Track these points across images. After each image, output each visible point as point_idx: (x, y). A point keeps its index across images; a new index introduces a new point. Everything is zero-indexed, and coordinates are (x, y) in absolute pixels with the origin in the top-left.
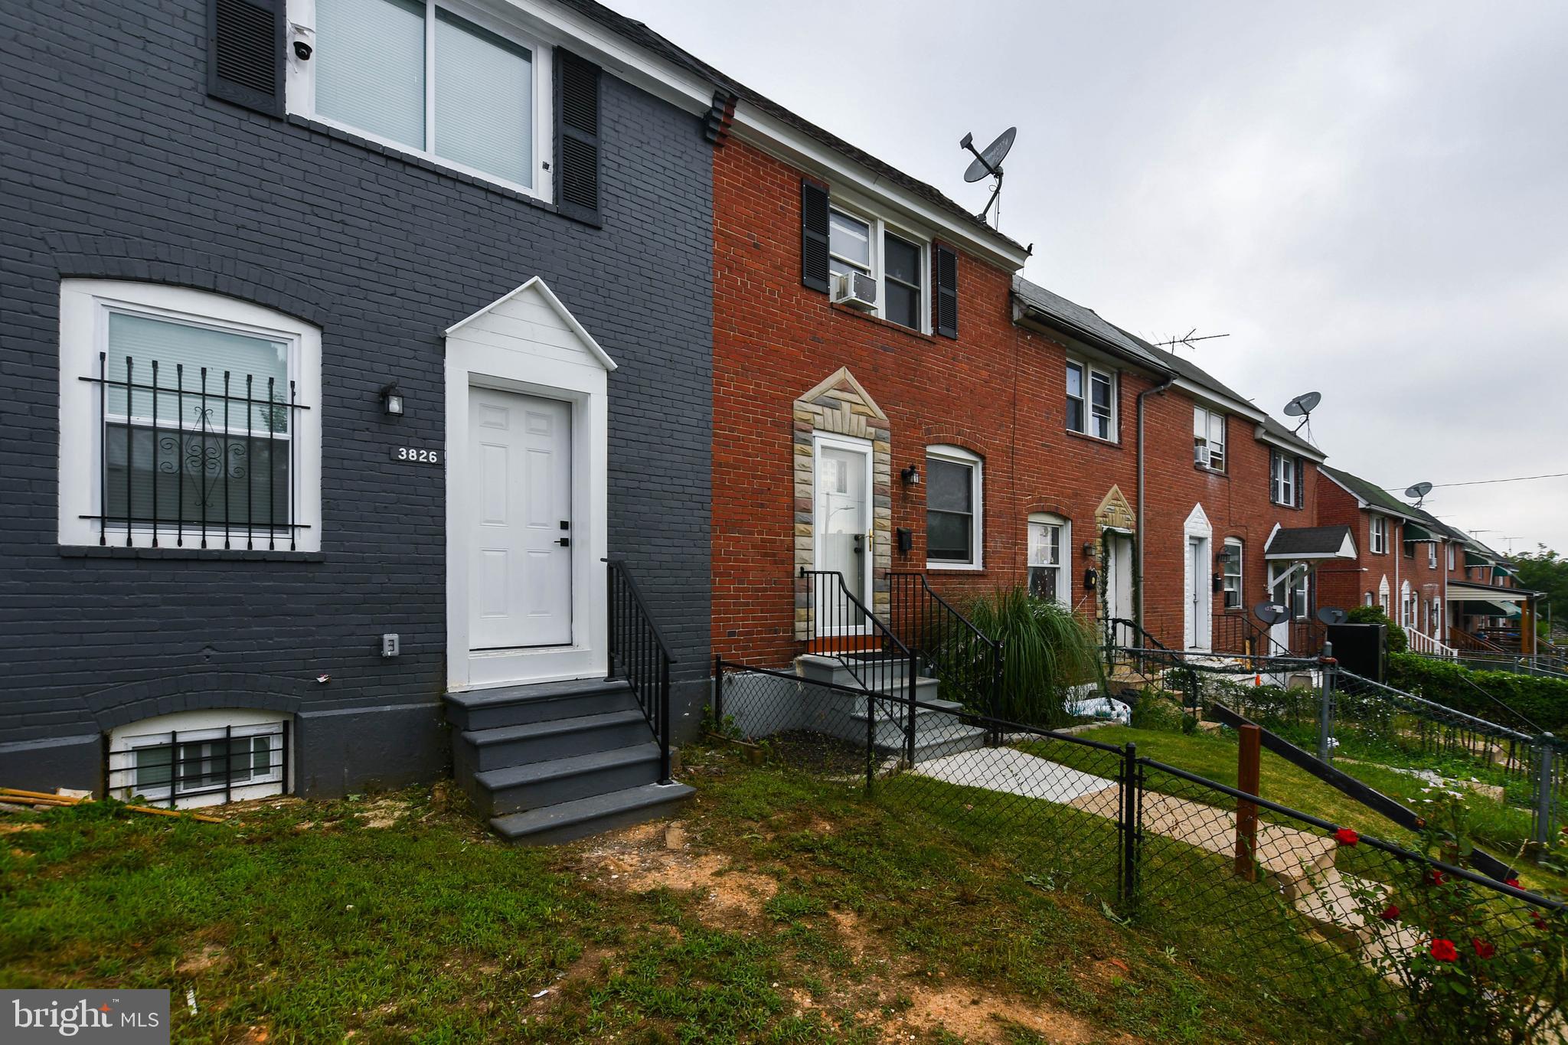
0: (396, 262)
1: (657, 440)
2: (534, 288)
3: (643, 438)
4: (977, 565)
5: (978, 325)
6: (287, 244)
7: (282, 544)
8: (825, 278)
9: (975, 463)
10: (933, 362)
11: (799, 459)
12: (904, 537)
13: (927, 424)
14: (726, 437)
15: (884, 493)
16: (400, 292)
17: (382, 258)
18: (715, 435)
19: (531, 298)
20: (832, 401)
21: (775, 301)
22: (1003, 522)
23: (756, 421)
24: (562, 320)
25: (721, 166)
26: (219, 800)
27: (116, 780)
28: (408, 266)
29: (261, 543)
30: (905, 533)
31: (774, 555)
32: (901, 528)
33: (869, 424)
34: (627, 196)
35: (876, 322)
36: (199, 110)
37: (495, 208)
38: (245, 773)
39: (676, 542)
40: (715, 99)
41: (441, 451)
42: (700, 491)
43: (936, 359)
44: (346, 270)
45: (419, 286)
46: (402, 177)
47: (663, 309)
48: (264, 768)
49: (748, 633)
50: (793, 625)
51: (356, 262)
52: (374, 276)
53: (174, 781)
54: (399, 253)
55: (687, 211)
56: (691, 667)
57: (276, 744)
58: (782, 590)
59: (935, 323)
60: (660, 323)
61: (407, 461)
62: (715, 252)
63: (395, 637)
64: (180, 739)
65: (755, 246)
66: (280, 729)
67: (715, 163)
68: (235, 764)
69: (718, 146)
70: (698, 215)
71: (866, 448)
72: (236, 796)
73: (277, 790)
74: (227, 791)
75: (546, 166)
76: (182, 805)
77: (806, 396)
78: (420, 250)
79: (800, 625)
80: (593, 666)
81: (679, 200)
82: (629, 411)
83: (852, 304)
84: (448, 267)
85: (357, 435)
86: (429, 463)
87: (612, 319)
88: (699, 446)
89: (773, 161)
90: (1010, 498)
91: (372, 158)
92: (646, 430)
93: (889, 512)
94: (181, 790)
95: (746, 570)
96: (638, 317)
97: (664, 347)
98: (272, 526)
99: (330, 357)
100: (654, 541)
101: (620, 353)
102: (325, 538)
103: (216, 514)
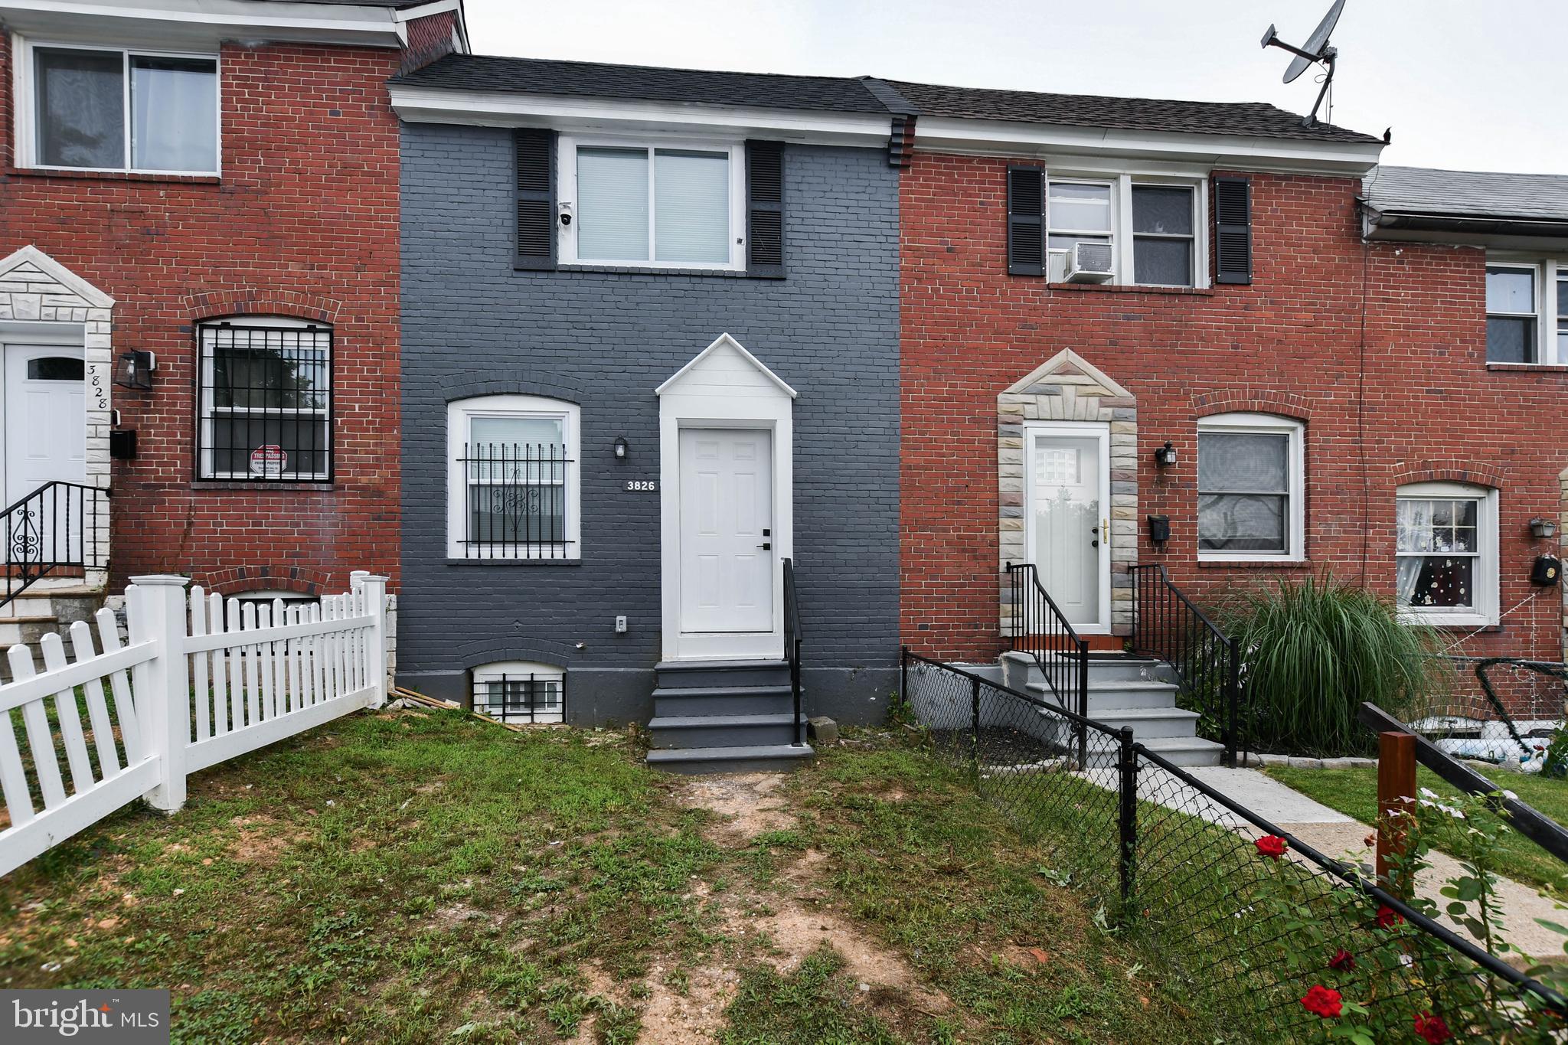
0: (626, 348)
1: (842, 452)
2: (726, 342)
3: (827, 451)
4: (1296, 554)
5: (1290, 258)
6: (559, 353)
7: (558, 555)
8: (1038, 258)
9: (1293, 429)
10: (1208, 319)
11: (1003, 454)
12: (1157, 526)
13: (1196, 392)
14: (916, 440)
15: (1127, 478)
16: (629, 369)
17: (616, 347)
18: (903, 440)
19: (724, 351)
20: (1049, 388)
21: (975, 298)
22: (1343, 501)
23: (950, 420)
24: (751, 363)
25: (910, 185)
26: (528, 720)
27: (477, 700)
28: (633, 348)
29: (546, 554)
30: (1157, 521)
31: (975, 551)
32: (1155, 516)
33: (1103, 405)
34: (811, 243)
35: (1120, 291)
36: (511, 281)
37: (697, 287)
38: (542, 704)
39: (862, 542)
40: (893, 126)
41: (657, 481)
42: (887, 494)
43: (1215, 314)
45: (641, 361)
46: (630, 285)
47: (847, 334)
48: (553, 703)
49: (941, 627)
50: (998, 620)
52: (612, 361)
53: (504, 705)
54: (629, 341)
55: (872, 239)
56: (877, 656)
57: (559, 687)
58: (985, 585)
59: (1213, 271)
60: (844, 347)
61: (634, 491)
62: (902, 269)
63: (624, 618)
64: (508, 678)
65: (949, 250)
66: (560, 678)
67: (901, 185)
68: (538, 699)
69: (904, 168)
70: (883, 239)
71: (1102, 431)
72: (537, 718)
73: (559, 718)
74: (532, 715)
75: (740, 241)
76: (509, 720)
77: (1015, 387)
78: (642, 334)
79: (1006, 622)
80: (774, 652)
81: (862, 231)
82: (814, 429)
83: (1078, 280)
84: (661, 341)
85: (602, 476)
86: (649, 491)
87: (797, 353)
88: (886, 452)
89: (970, 160)
90: (1358, 468)
91: (610, 278)
92: (831, 444)
93: (1136, 498)
94: (508, 710)
95: (940, 566)
96: (821, 346)
97: (849, 368)
98: (552, 543)
99: (585, 424)
100: (840, 542)
101: (805, 381)
102: (583, 549)
103: (522, 536)
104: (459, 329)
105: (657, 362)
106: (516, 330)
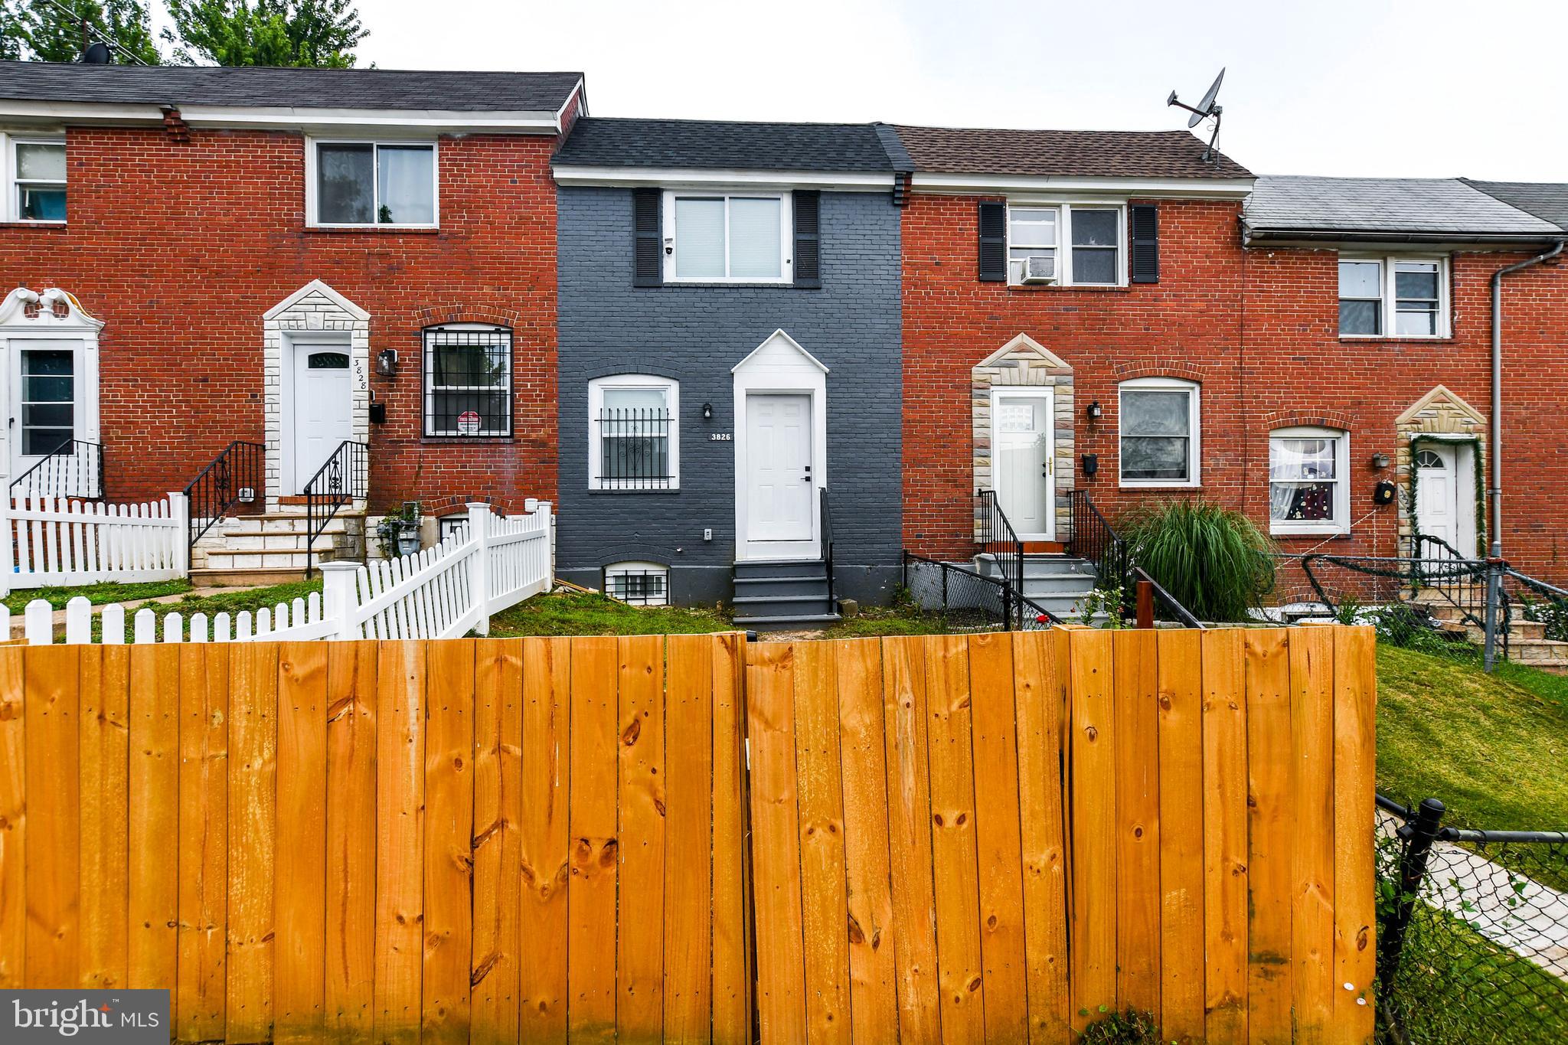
0: (710, 340)
1: (861, 410)
2: (779, 334)
3: (850, 411)
4: (1194, 482)
5: (1188, 262)
6: (664, 344)
7: (664, 486)
8: (1002, 268)
9: (1193, 388)
10: (1125, 309)
11: (976, 410)
12: (1087, 462)
13: (1117, 363)
14: (913, 402)
15: (1066, 427)
16: (713, 354)
17: (704, 339)
18: (904, 402)
19: (779, 340)
20: (1009, 362)
21: (955, 298)
22: (1229, 441)
23: (938, 387)
24: (797, 349)
25: (908, 218)
26: (642, 603)
27: (608, 588)
28: (715, 339)
29: (656, 486)
30: (1088, 458)
31: (955, 481)
32: (1087, 454)
33: (1049, 374)
34: (837, 262)
35: (1060, 290)
36: (631, 294)
37: (759, 295)
38: (652, 592)
39: (875, 475)
40: (896, 179)
41: (732, 433)
42: (892, 441)
43: (1132, 305)
44: (688, 349)
45: (721, 349)
46: (713, 295)
47: (864, 326)
48: (659, 591)
49: (932, 536)
50: (972, 531)
51: (692, 344)
52: (700, 349)
53: (627, 592)
54: (712, 335)
55: (882, 257)
56: (886, 557)
57: (664, 580)
58: (963, 505)
59: (1131, 274)
60: (862, 335)
61: (716, 440)
62: (903, 278)
63: (710, 530)
64: (629, 574)
65: (937, 264)
66: (665, 573)
67: (902, 218)
68: (649, 588)
69: (904, 206)
70: (890, 257)
71: (1048, 393)
72: (649, 602)
73: (664, 601)
74: (645, 599)
75: (789, 261)
76: (630, 603)
77: (984, 362)
78: (722, 330)
79: (978, 532)
80: (815, 554)
81: (875, 252)
82: (841, 395)
83: (1029, 283)
84: (734, 335)
85: (694, 429)
86: (726, 440)
87: (829, 340)
88: (892, 411)
89: (952, 198)
90: (1240, 417)
91: (699, 290)
92: (854, 406)
93: (1072, 442)
94: (629, 596)
95: (930, 492)
96: (845, 336)
97: (865, 351)
98: (660, 477)
99: (682, 393)
100: (859, 475)
101: (834, 361)
102: (681, 482)
103: (639, 473)
104: (597, 329)
105: (732, 349)
106: (635, 329)
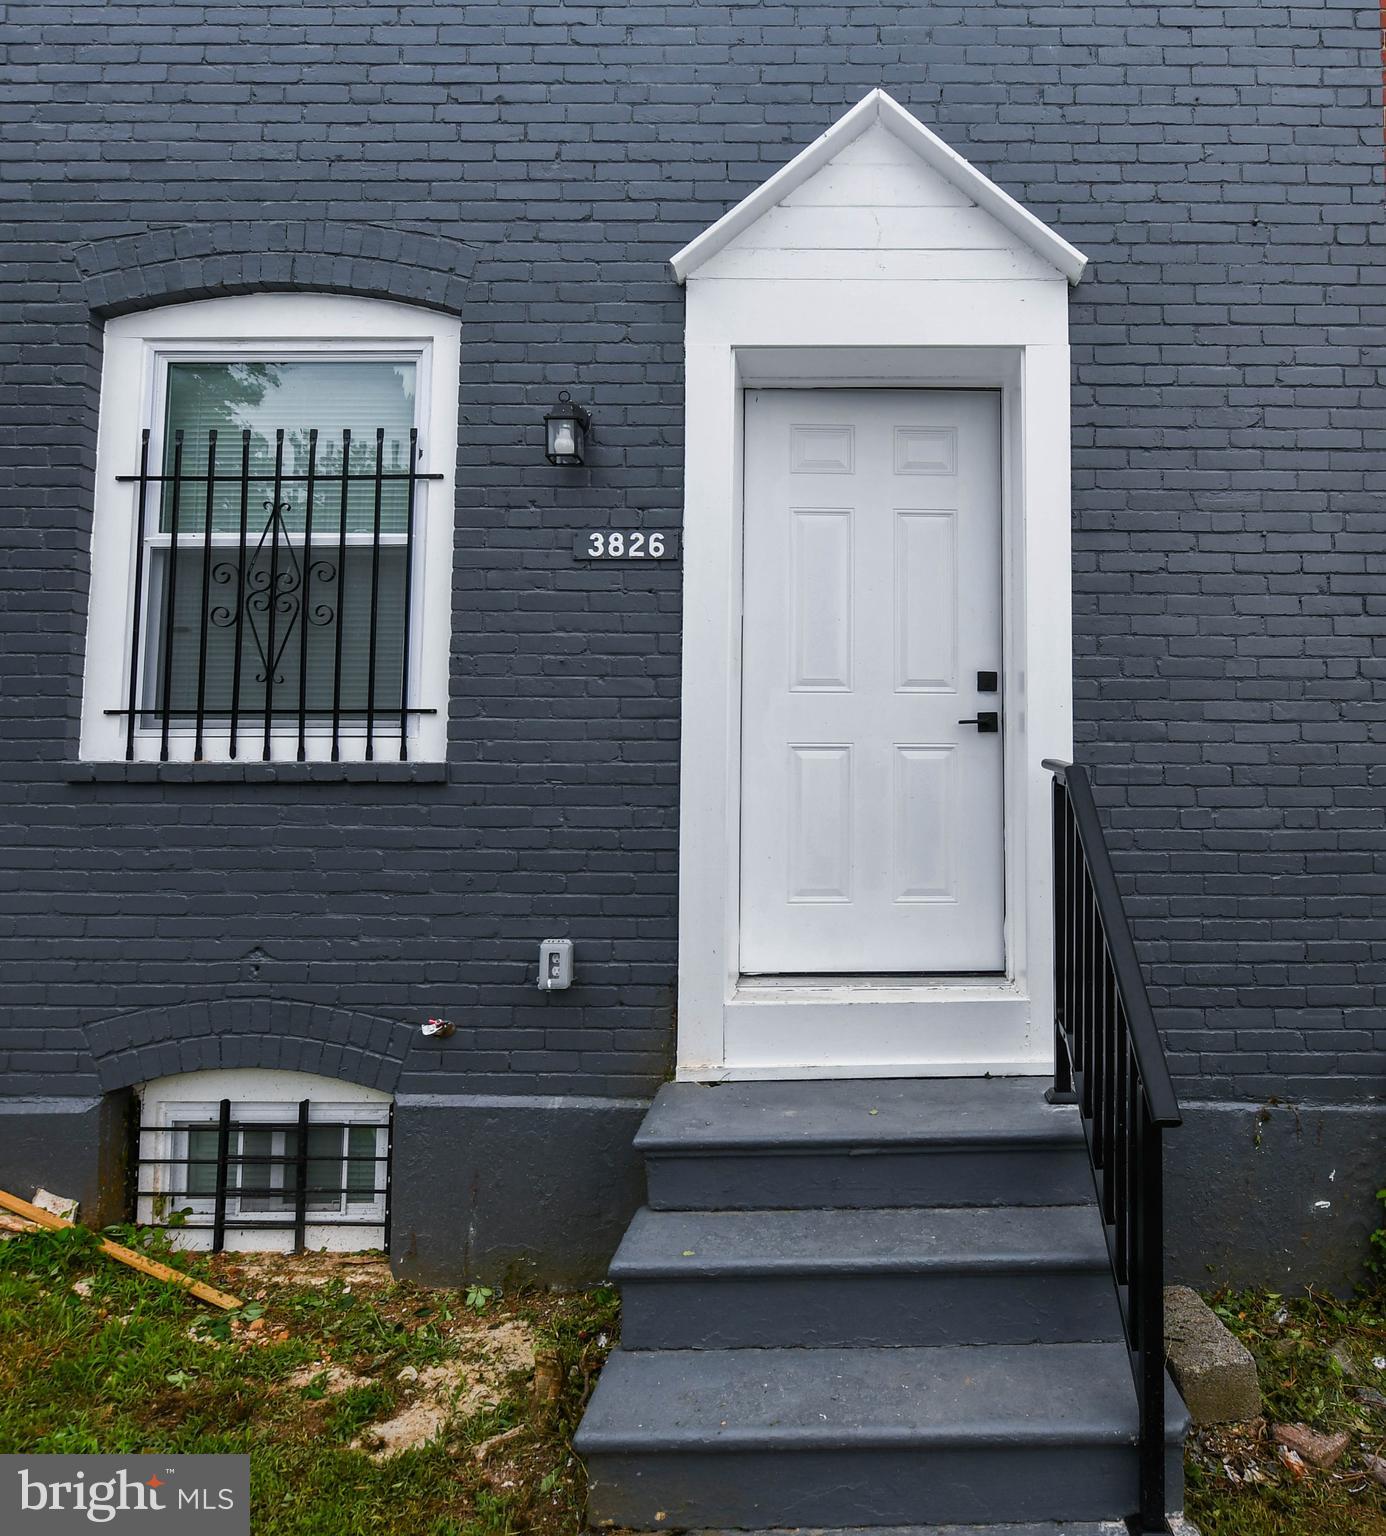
0: (594, 151)
1: (1218, 438)
3: (1173, 438)
7: (387, 751)
16: (602, 210)
17: (568, 151)
19: (874, 153)
26: (283, 1243)
27: (150, 1179)
28: (616, 151)
29: (353, 750)
38: (331, 1195)
39: (1281, 710)
41: (674, 532)
42: (1355, 564)
44: (505, 191)
45: (635, 189)
47: (1228, 96)
48: (361, 1192)
51: (520, 170)
52: (552, 190)
53: (223, 1196)
54: (602, 132)
57: (380, 1149)
60: (1220, 134)
61: (606, 559)
63: (564, 946)
64: (239, 1115)
66: (385, 1120)
68: (317, 1178)
72: (315, 1240)
73: (375, 1240)
74: (299, 1227)
76: (235, 1242)
78: (641, 113)
82: (1134, 374)
84: (696, 132)
85: (514, 517)
86: (649, 559)
87: (1081, 153)
92: (1185, 417)
94: (235, 1211)
96: (1153, 133)
97: (1233, 192)
98: (371, 714)
99: (472, 367)
100: (1211, 709)
101: (1105, 234)
102: (456, 735)
103: (286, 698)
105: (683, 190)
106: (292, 113)
